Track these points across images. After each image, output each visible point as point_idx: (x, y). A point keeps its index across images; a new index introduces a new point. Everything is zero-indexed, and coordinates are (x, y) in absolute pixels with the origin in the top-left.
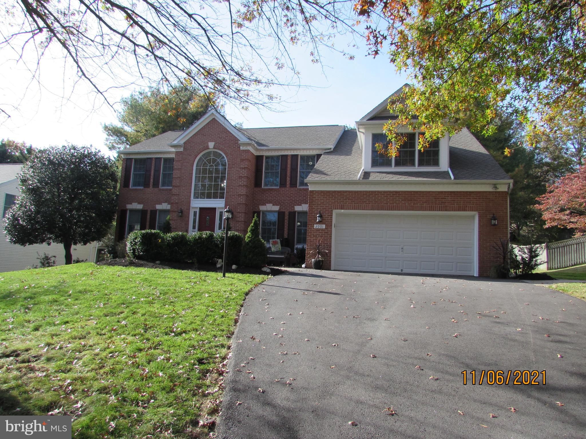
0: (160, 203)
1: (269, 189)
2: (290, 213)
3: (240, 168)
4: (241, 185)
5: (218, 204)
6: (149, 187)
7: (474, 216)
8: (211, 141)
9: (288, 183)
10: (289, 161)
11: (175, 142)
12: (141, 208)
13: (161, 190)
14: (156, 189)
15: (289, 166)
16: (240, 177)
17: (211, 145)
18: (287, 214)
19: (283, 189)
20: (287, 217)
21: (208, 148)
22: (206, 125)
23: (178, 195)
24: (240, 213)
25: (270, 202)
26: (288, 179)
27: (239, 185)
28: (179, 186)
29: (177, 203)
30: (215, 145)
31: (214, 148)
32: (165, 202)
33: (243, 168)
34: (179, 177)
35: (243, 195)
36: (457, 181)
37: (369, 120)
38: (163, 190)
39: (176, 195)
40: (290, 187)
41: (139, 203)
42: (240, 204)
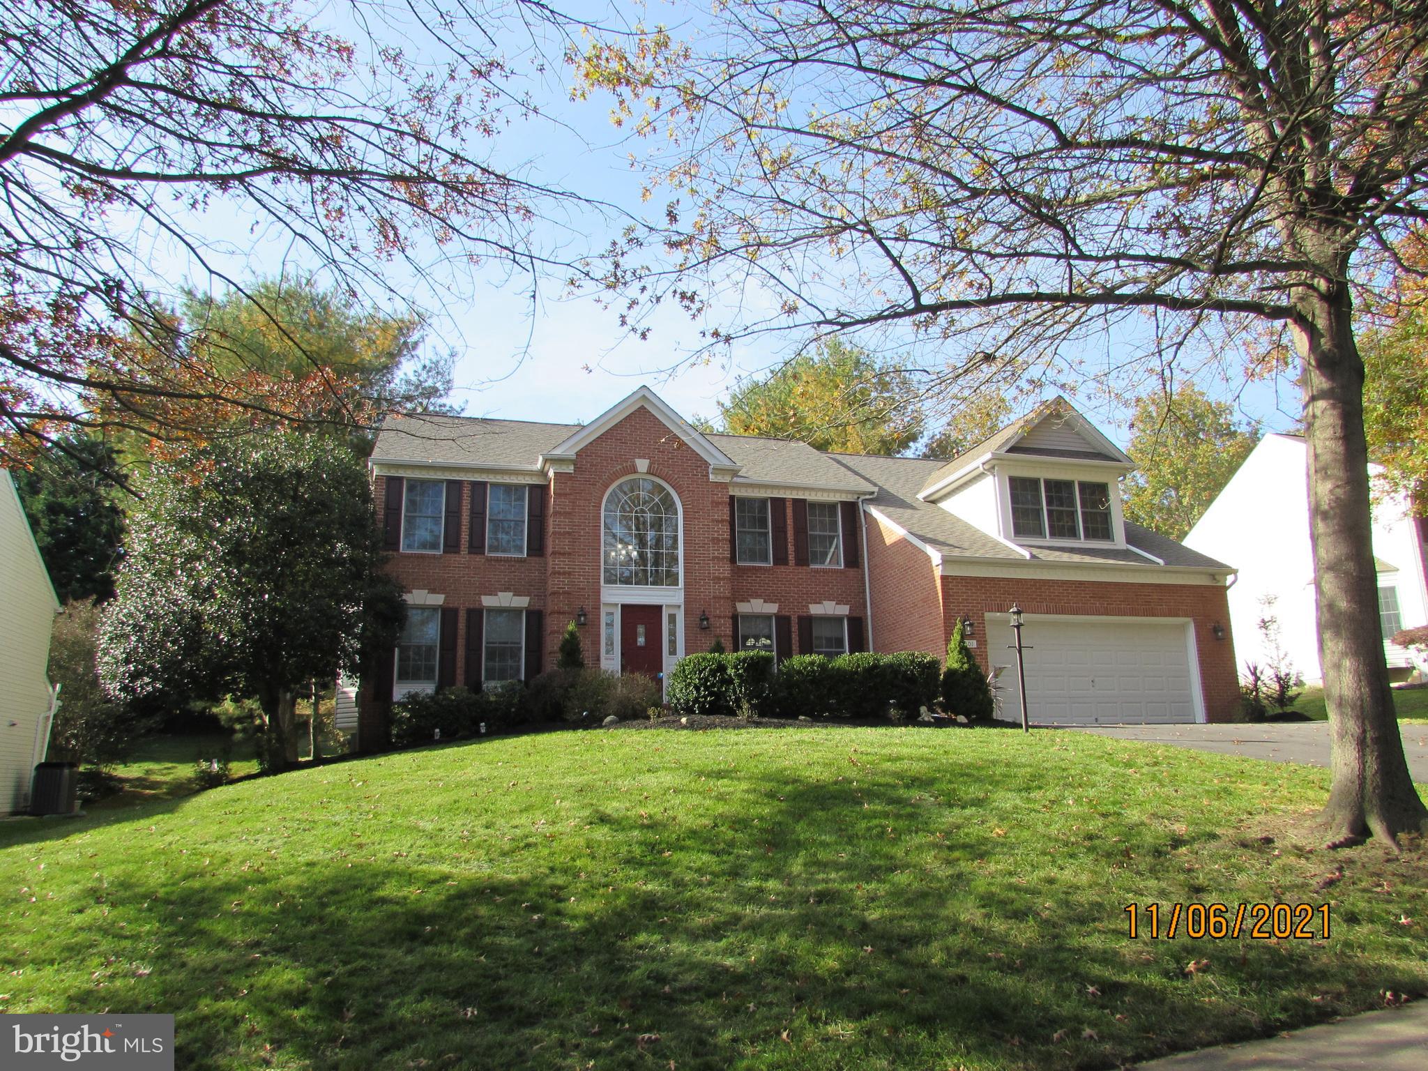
0: (492, 593)
1: (754, 568)
2: (800, 618)
3: (713, 521)
4: (718, 558)
5: (669, 597)
6: (458, 552)
7: (1183, 627)
8: (640, 457)
9: (791, 557)
10: (789, 512)
11: (558, 452)
12: (441, 603)
13: (490, 560)
14: (478, 558)
15: (790, 522)
16: (716, 541)
17: (642, 465)
18: (794, 620)
19: (782, 568)
20: (795, 628)
21: (635, 472)
22: (625, 419)
23: (569, 573)
24: (720, 617)
25: (757, 596)
26: (791, 548)
27: (714, 558)
28: (570, 554)
29: (569, 593)
30: (650, 467)
31: (649, 473)
32: (507, 589)
33: (718, 521)
34: (569, 533)
35: (724, 579)
36: (1170, 567)
37: (1011, 450)
38: (498, 560)
39: (564, 573)
40: (797, 564)
41: (433, 591)
42: (720, 598)
